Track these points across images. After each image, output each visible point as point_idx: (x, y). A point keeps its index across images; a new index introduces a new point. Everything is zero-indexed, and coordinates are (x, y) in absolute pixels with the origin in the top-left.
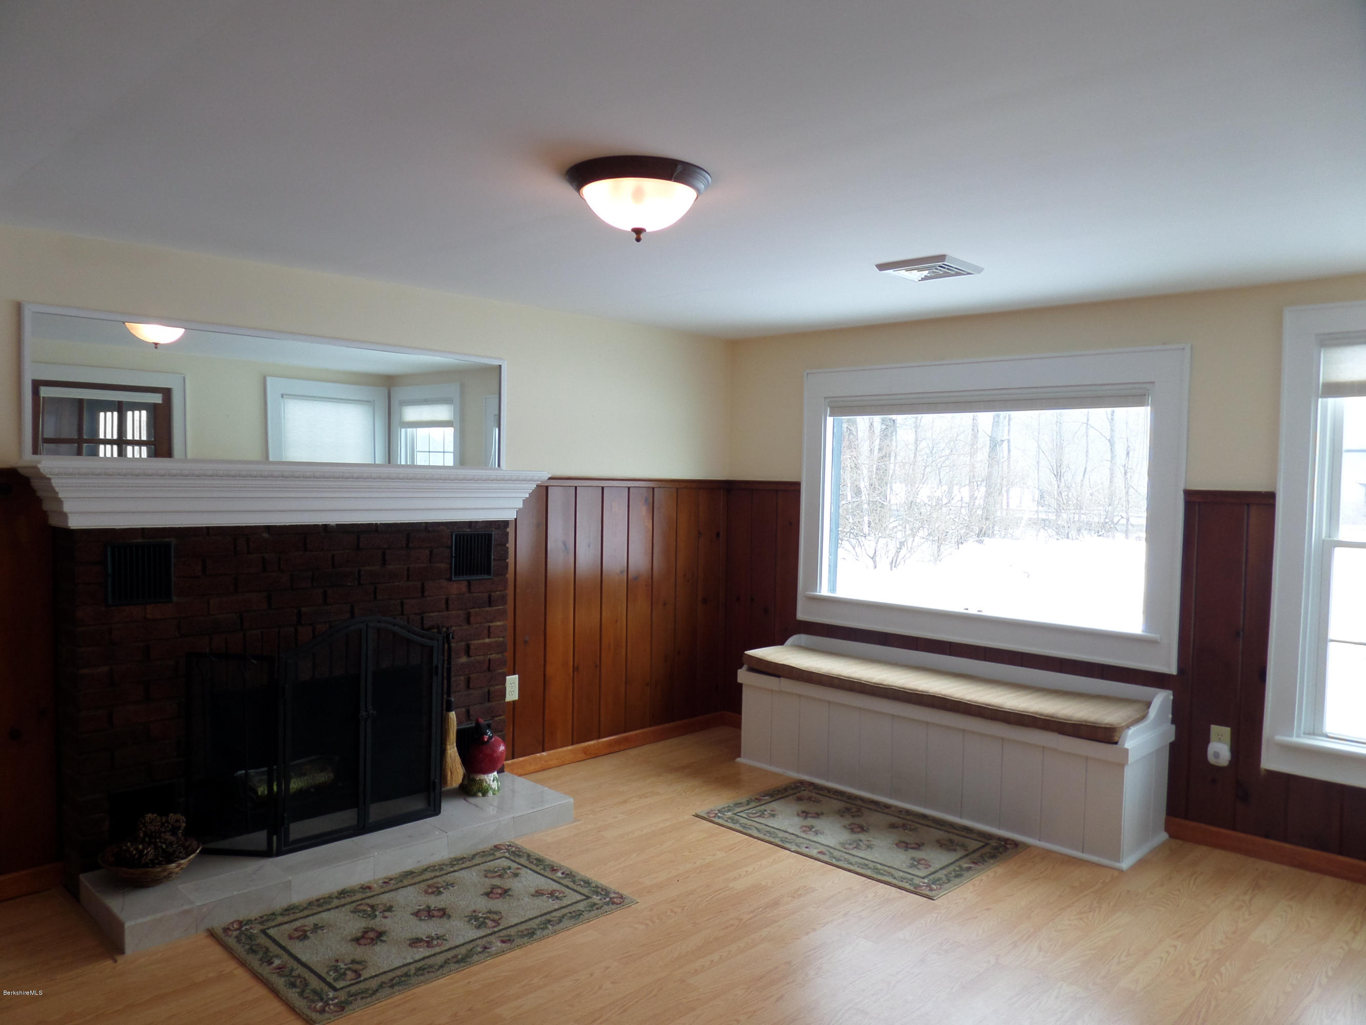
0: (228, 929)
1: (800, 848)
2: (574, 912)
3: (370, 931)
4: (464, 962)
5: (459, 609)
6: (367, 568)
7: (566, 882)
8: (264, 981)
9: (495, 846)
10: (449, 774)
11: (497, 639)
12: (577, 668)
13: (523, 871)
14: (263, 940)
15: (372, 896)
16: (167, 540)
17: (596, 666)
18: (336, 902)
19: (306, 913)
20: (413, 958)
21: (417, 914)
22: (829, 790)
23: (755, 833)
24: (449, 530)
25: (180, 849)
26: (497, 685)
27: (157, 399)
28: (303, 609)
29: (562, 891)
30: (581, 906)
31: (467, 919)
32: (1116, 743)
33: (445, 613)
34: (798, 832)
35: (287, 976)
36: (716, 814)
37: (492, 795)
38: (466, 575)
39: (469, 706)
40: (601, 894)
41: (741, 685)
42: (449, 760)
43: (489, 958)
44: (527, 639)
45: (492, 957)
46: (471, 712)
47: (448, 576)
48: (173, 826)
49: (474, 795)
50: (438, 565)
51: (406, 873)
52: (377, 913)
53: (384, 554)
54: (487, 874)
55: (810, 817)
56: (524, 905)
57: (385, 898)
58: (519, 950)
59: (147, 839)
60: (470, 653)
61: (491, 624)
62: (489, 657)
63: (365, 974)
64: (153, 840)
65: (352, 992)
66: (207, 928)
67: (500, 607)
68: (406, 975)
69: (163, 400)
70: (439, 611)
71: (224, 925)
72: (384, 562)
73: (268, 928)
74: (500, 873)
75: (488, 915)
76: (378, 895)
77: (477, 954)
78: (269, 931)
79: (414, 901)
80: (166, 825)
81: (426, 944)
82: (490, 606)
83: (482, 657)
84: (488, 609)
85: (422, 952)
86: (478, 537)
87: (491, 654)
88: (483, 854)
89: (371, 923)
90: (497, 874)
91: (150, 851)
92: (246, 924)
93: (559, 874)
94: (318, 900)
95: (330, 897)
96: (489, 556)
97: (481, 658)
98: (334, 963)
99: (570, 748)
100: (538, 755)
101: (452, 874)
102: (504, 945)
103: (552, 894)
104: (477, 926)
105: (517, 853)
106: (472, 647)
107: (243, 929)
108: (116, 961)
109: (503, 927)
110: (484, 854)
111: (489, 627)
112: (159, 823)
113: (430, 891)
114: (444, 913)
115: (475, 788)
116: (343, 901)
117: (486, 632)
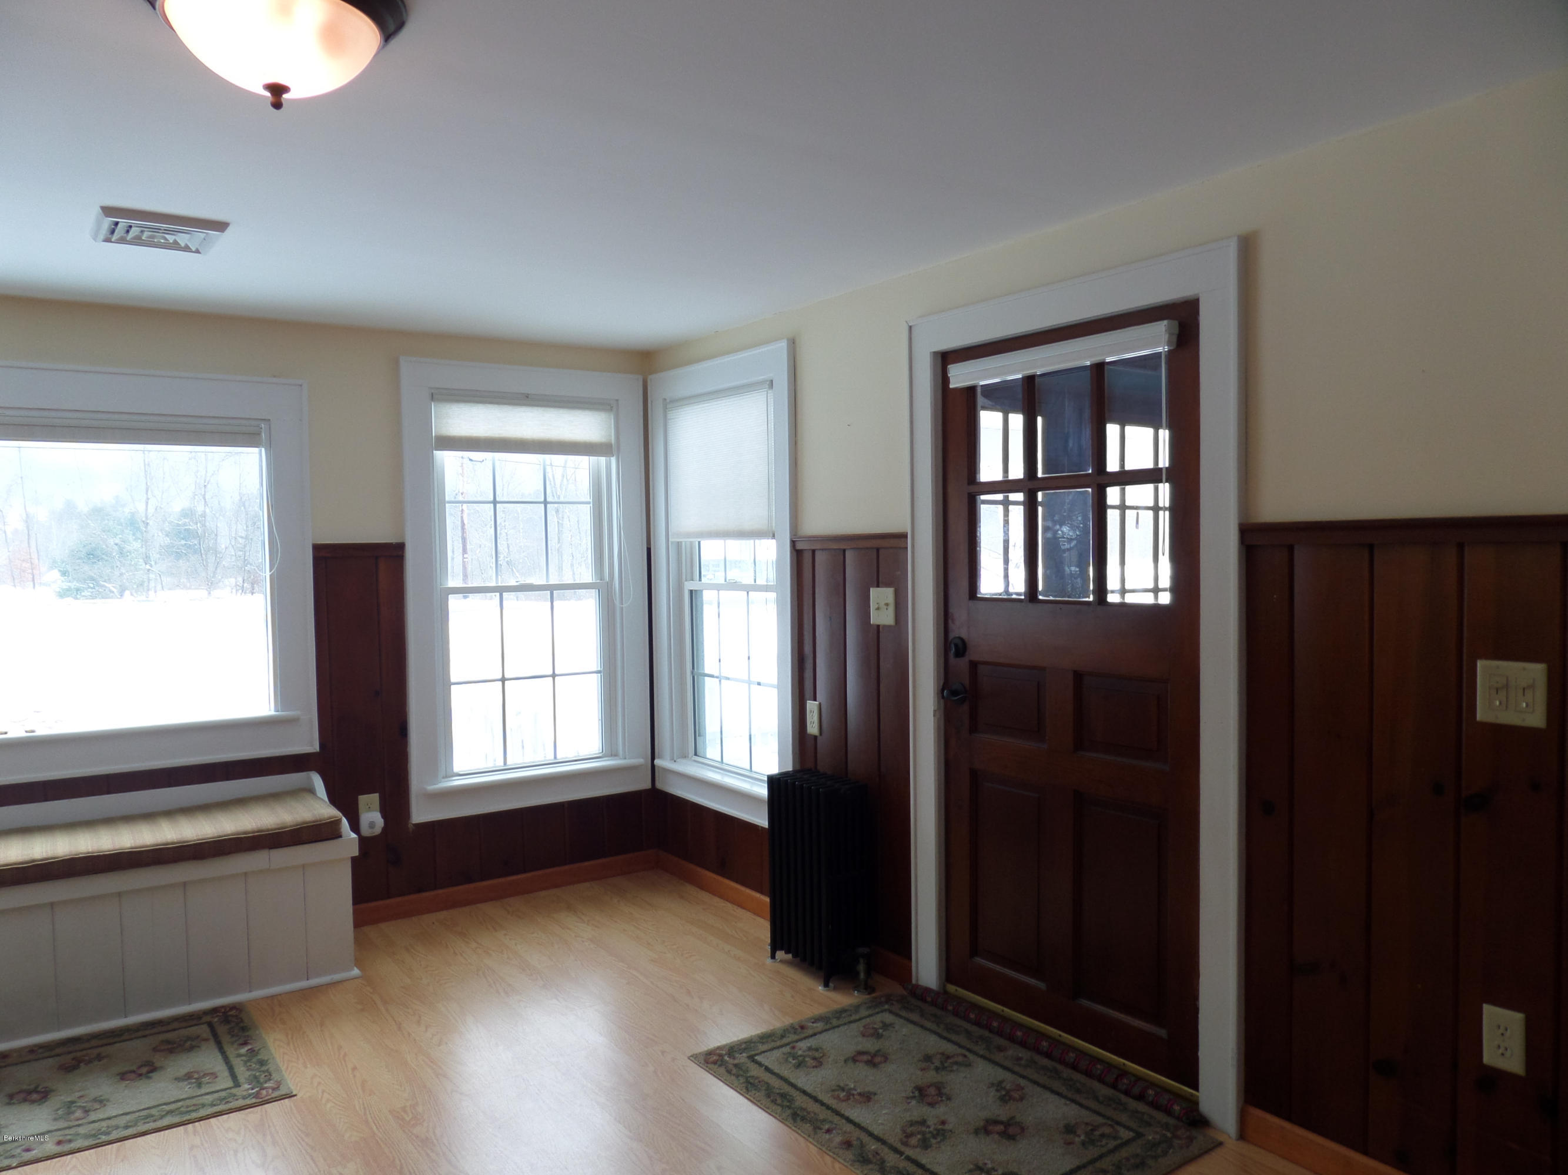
32: (341, 836)
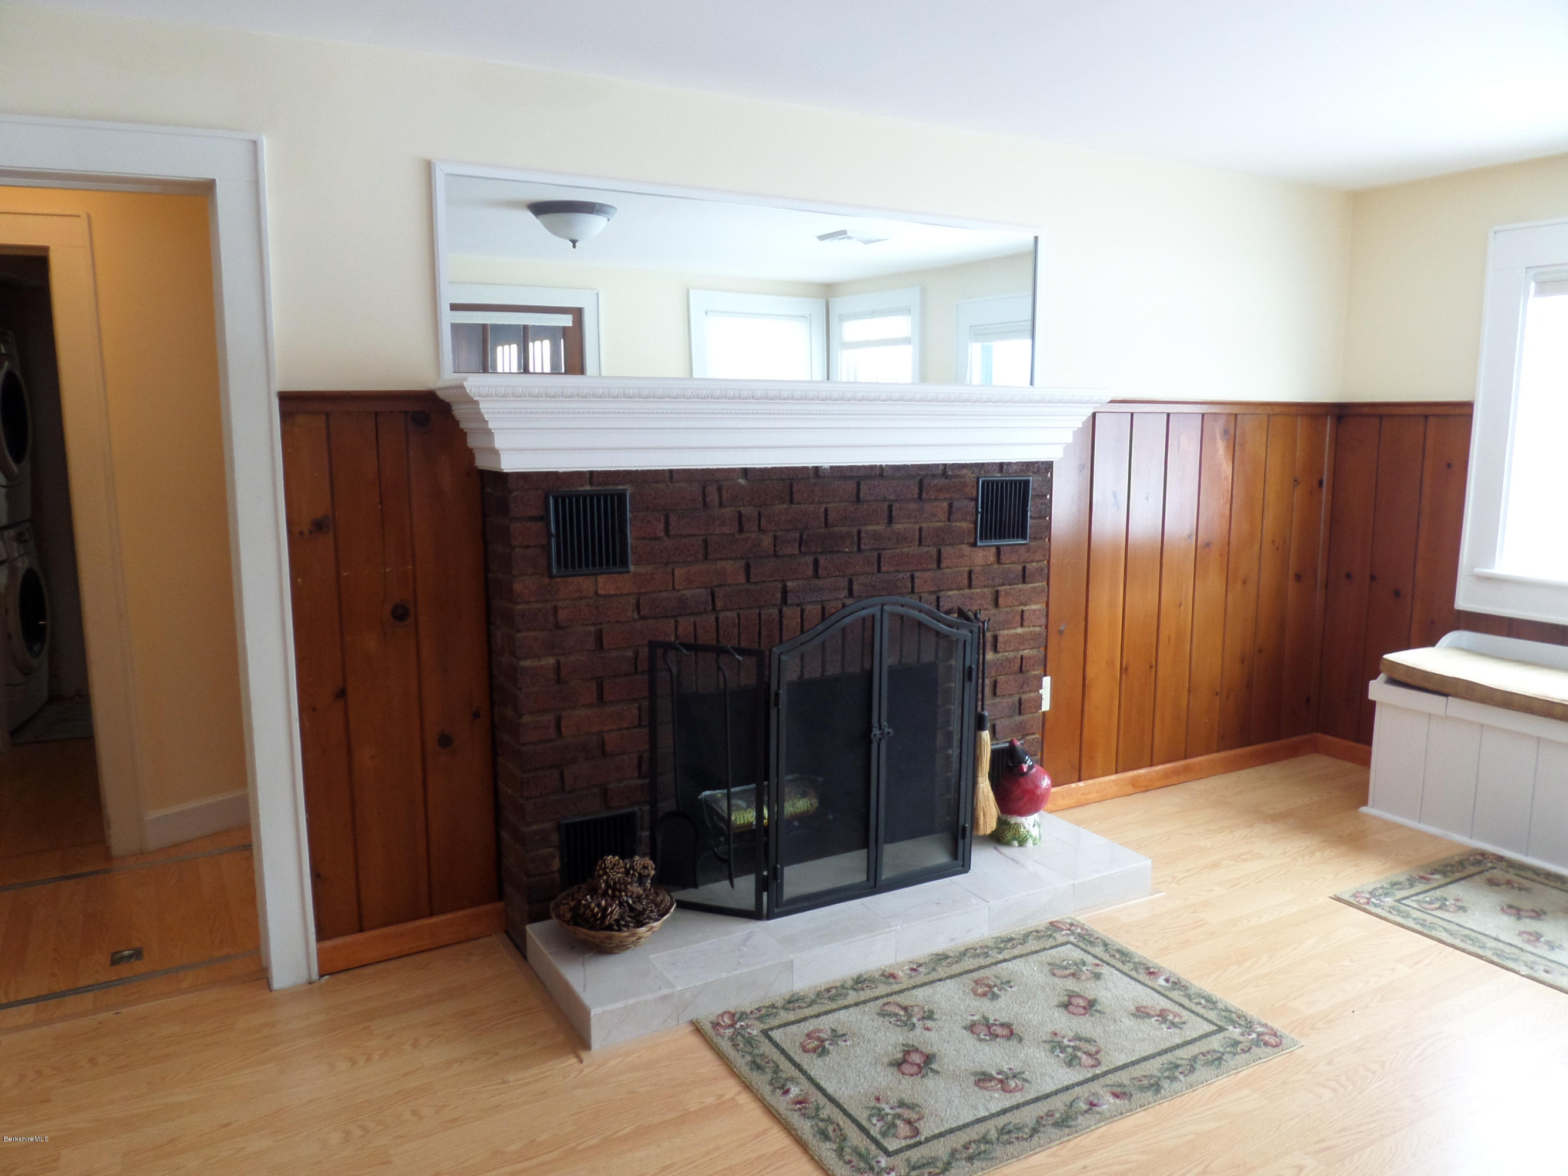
0: (718, 1024)
1: (1535, 971)
2: (1208, 1052)
3: (912, 1051)
4: (1068, 1127)
5: (985, 587)
6: (870, 528)
7: (1175, 995)
8: (783, 1121)
9: (1051, 923)
10: (982, 816)
11: (1031, 629)
12: (1126, 669)
13: (1105, 970)
14: (766, 1048)
15: (901, 991)
16: (620, 487)
17: (1151, 667)
18: (853, 997)
19: (815, 1009)
20: (987, 1110)
21: (971, 1028)
22: (1536, 871)
23: (1443, 936)
24: (974, 475)
25: (651, 907)
26: (1030, 691)
27: (567, 321)
28: (789, 584)
29: (1177, 1014)
30: (1216, 1043)
31: (1048, 1046)
33: (967, 591)
34: (1517, 941)
35: (813, 1118)
36: (1369, 899)
37: (1032, 844)
38: (995, 538)
39: (995, 719)
40: (1240, 1025)
41: (1373, 704)
42: (981, 796)
43: (1102, 1124)
44: (1062, 628)
45: (1106, 1122)
46: (997, 727)
47: (972, 541)
48: (640, 874)
49: (1008, 844)
50: (958, 524)
51: (937, 957)
52: (915, 1020)
53: (890, 507)
54: (1055, 969)
55: (1526, 917)
56: (1126, 1032)
57: (920, 995)
58: (1143, 1113)
59: (610, 892)
60: (998, 648)
61: (1025, 608)
62: (1021, 653)
63: (927, 1129)
64: (617, 893)
65: (914, 1160)
66: (690, 1018)
67: (1037, 585)
68: (985, 1139)
69: (573, 322)
70: (961, 589)
71: (713, 1018)
72: (890, 520)
73: (772, 1029)
74: (1072, 971)
75: (1078, 1043)
76: (908, 989)
77: (1082, 1115)
78: (772, 1034)
79: (962, 1007)
80: (631, 872)
81: (999, 1086)
82: (1024, 582)
83: (1011, 653)
84: (1021, 586)
85: (998, 1101)
86: (1011, 484)
87: (1023, 650)
88: (1037, 934)
89: (911, 1036)
90: (1068, 972)
91: (615, 910)
92: (740, 1019)
93: (1161, 981)
94: (828, 990)
95: (843, 987)
96: (1025, 512)
97: (1011, 655)
98: (873, 1103)
99: (1113, 777)
100: (1073, 785)
101: (1004, 965)
102: (1118, 1101)
103: (1162, 1015)
104: (1067, 1060)
105: (1087, 937)
106: (1000, 639)
107: (738, 1026)
108: (581, 1061)
109: (1107, 1069)
110: (1039, 934)
111: (1023, 611)
112: (622, 870)
113: (980, 991)
114: (1010, 1032)
115: (1009, 835)
116: (864, 995)
117: (1018, 618)
